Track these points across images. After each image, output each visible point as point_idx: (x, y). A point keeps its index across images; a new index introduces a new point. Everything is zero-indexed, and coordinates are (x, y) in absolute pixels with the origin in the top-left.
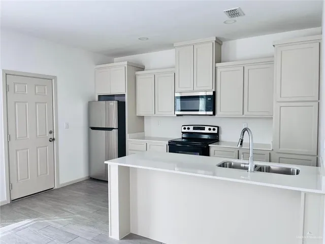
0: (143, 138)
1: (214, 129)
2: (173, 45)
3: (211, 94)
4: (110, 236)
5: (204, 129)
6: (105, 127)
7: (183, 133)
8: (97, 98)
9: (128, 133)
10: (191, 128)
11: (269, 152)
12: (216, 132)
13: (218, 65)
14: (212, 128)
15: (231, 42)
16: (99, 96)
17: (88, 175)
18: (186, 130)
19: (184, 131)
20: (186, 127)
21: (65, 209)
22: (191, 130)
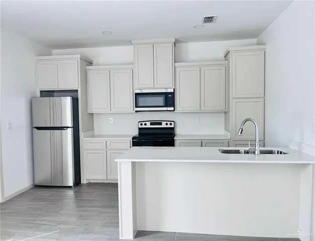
0: (93, 136)
1: (171, 124)
2: (131, 42)
3: (172, 91)
4: (120, 238)
5: (160, 124)
6: (49, 126)
7: (139, 128)
8: (38, 94)
9: (83, 132)
10: (148, 124)
11: (227, 141)
12: (172, 126)
13: (177, 64)
14: (169, 123)
15: (184, 44)
16: (41, 91)
17: (32, 183)
18: (144, 126)
19: (140, 126)
20: (143, 123)
21: (39, 222)
22: (148, 126)
